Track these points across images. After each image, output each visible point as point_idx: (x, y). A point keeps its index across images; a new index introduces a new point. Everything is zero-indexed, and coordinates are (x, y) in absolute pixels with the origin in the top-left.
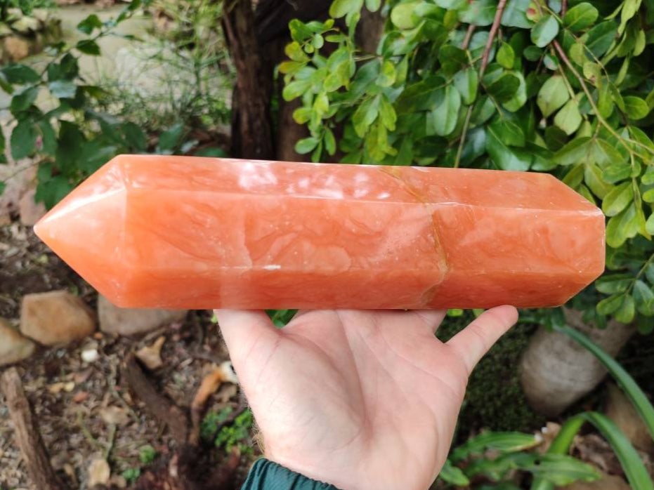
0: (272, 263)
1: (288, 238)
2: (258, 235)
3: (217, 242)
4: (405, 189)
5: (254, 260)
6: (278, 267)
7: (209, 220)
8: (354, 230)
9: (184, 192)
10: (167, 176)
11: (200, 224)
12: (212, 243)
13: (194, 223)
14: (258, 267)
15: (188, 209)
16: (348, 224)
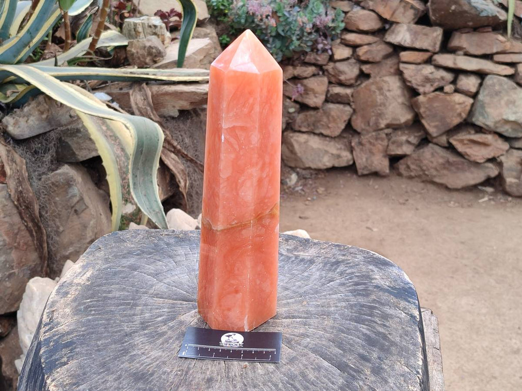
0: (225, 138)
1: (236, 147)
2: (239, 133)
3: (236, 113)
4: (262, 213)
5: (226, 129)
6: (223, 141)
7: (245, 110)
8: (239, 181)
9: (259, 99)
10: (269, 91)
11: (244, 106)
12: (235, 110)
13: (244, 103)
14: (223, 131)
15: (251, 101)
16: (243, 178)
